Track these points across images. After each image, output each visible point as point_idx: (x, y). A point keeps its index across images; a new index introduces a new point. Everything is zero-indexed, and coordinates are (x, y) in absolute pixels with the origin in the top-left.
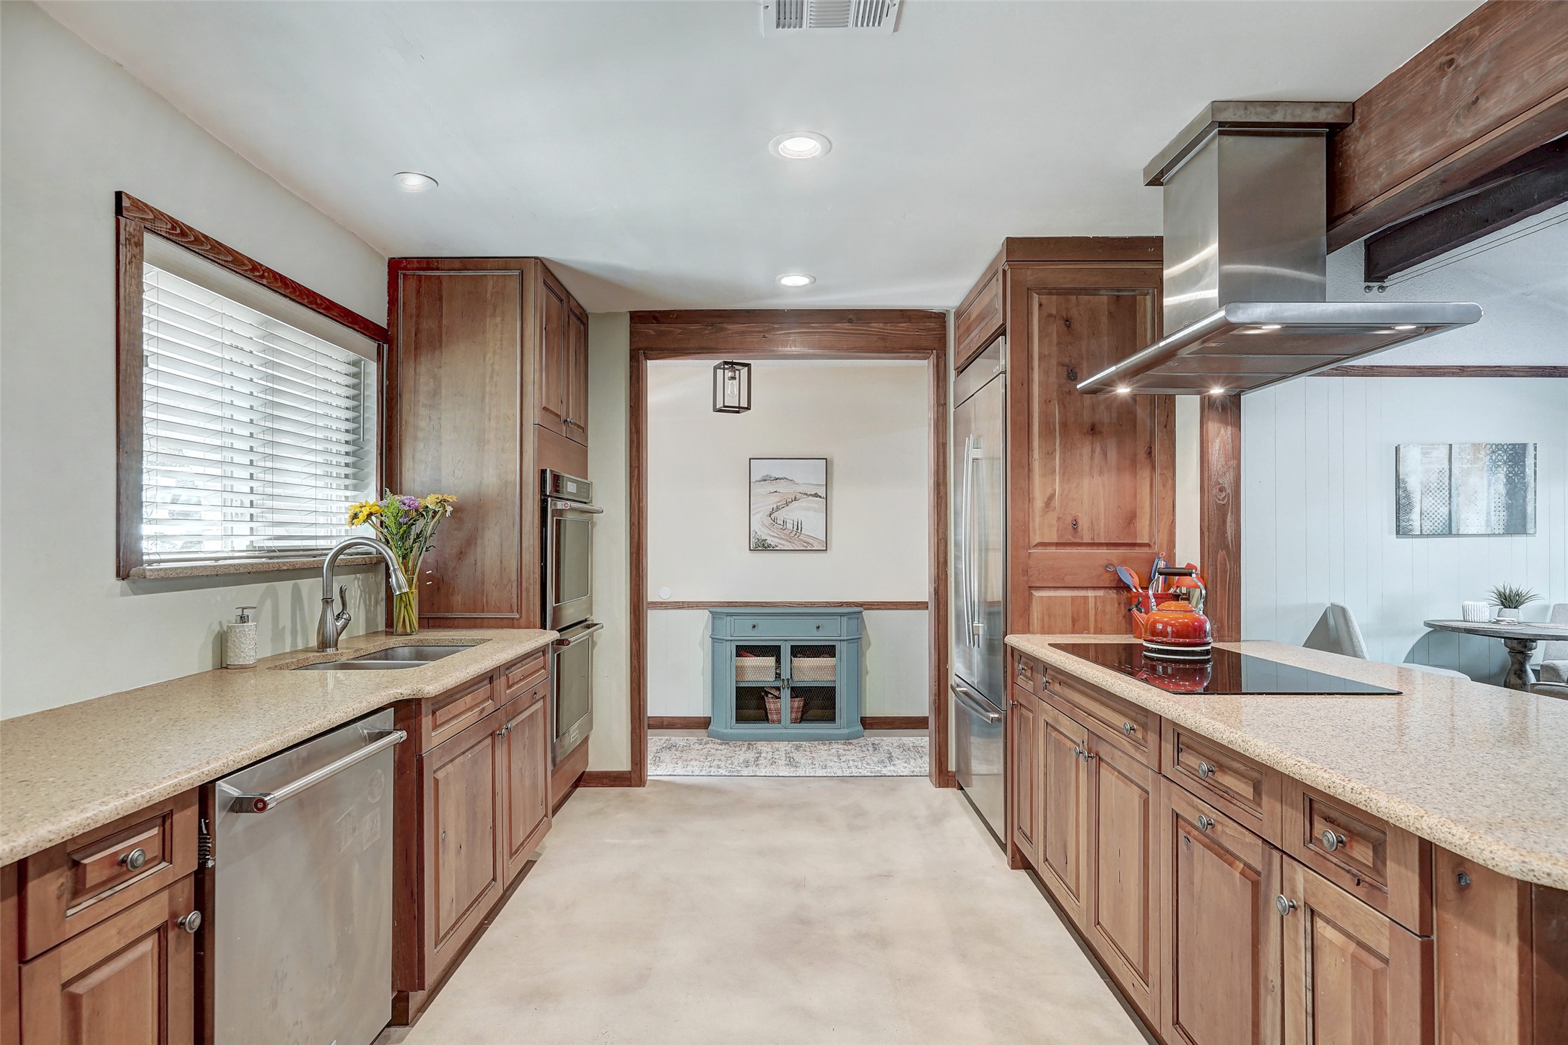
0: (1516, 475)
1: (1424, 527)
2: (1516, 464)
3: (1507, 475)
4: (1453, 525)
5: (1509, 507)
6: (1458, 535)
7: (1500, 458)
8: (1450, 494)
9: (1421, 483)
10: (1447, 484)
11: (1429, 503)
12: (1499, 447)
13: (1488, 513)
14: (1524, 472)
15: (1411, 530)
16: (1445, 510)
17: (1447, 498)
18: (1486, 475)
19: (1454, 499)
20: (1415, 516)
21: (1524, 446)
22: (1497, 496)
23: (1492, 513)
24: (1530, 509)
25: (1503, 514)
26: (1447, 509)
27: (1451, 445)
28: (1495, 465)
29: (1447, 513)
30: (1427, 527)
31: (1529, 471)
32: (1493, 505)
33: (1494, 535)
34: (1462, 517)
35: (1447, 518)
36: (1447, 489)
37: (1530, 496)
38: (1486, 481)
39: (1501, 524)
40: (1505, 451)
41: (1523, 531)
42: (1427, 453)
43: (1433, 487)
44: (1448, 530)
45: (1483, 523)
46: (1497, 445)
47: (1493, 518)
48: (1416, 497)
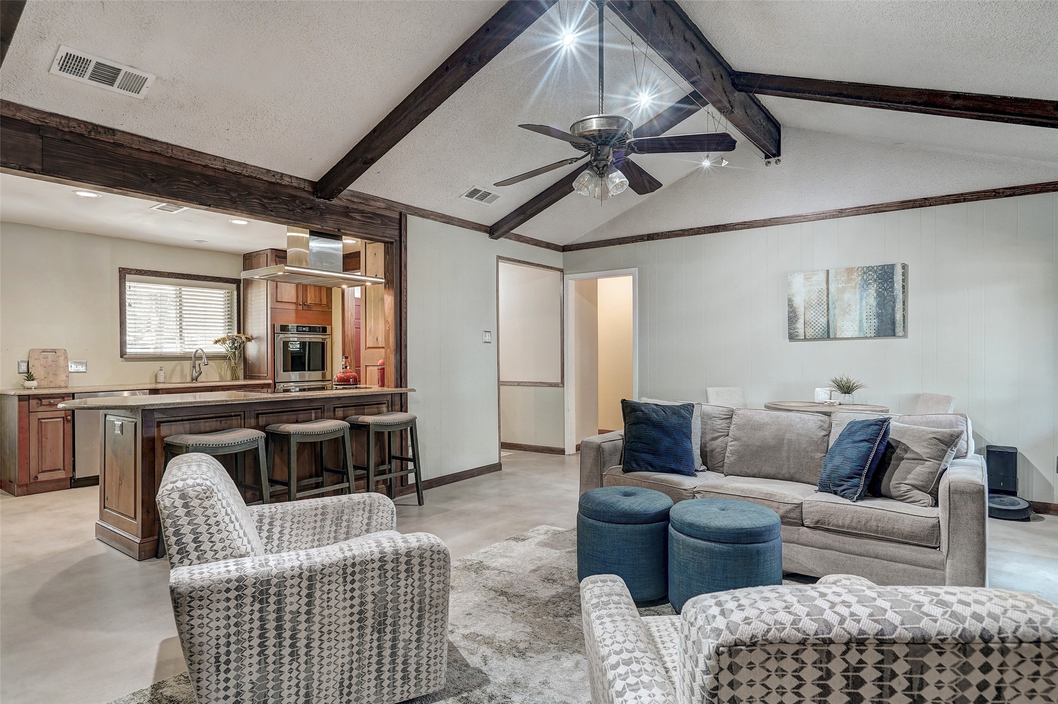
0: (885, 289)
1: (807, 333)
2: (886, 281)
3: (877, 290)
4: (831, 331)
5: (879, 316)
6: (835, 339)
7: (870, 277)
8: (828, 307)
9: (805, 301)
10: (825, 300)
11: (811, 315)
12: (870, 269)
13: (861, 321)
14: (892, 287)
15: (797, 336)
16: (824, 320)
17: (825, 311)
18: (858, 291)
19: (831, 312)
20: (800, 325)
21: (892, 267)
22: (868, 307)
23: (864, 320)
24: (899, 316)
25: (874, 322)
26: (826, 319)
27: (828, 271)
28: (866, 284)
29: (826, 322)
30: (810, 333)
31: (898, 286)
32: (864, 315)
33: (866, 338)
34: (838, 325)
35: (825, 326)
36: (825, 304)
37: (899, 305)
38: (858, 296)
39: (873, 328)
40: (875, 272)
41: (893, 334)
42: (809, 278)
43: (814, 303)
44: (827, 335)
45: (856, 329)
46: (867, 268)
47: (865, 324)
48: (801, 311)
